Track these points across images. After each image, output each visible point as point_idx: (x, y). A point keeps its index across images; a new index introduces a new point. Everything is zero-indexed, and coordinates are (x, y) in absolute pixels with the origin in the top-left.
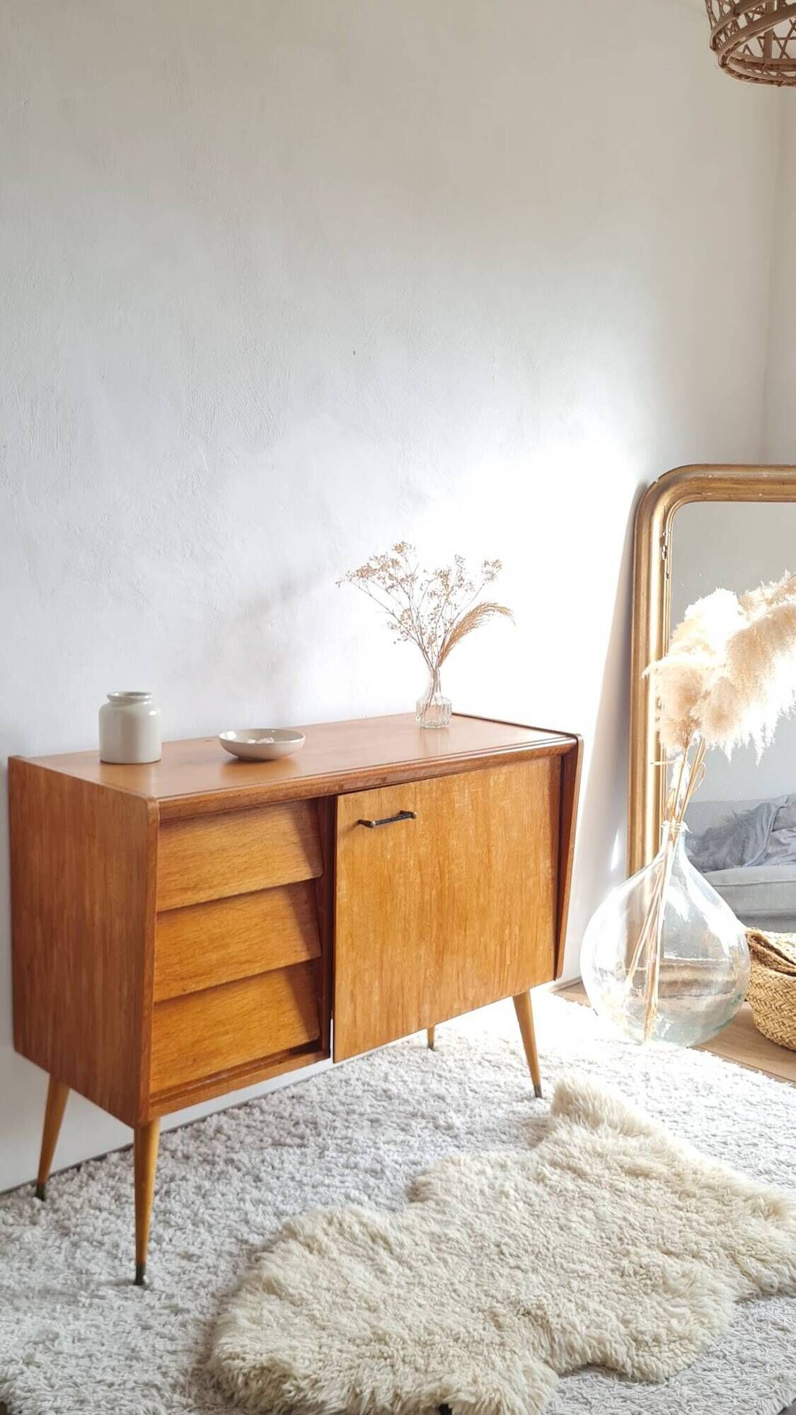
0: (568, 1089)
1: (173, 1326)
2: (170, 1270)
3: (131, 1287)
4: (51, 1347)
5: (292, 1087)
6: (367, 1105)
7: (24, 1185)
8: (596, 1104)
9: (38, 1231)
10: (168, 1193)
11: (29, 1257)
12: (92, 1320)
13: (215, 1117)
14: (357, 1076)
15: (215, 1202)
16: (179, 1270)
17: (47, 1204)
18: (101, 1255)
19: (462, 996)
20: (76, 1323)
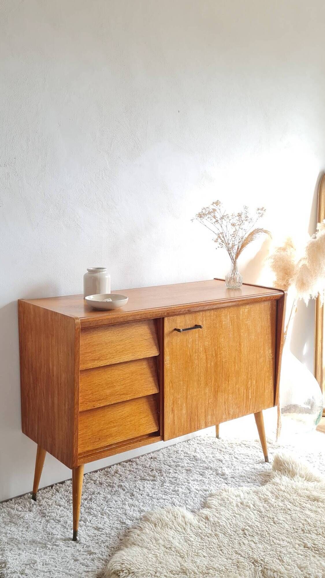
0: (280, 459)
1: (88, 560)
2: (89, 535)
3: (71, 541)
4: (33, 567)
5: (151, 453)
6: (185, 463)
7: (27, 493)
8: (293, 465)
9: (31, 514)
10: (91, 499)
11: (27, 526)
12: (52, 556)
13: (115, 466)
14: (182, 449)
15: (112, 505)
16: (93, 535)
17: (37, 503)
18: (59, 526)
19: (227, 413)
20: (45, 556)
